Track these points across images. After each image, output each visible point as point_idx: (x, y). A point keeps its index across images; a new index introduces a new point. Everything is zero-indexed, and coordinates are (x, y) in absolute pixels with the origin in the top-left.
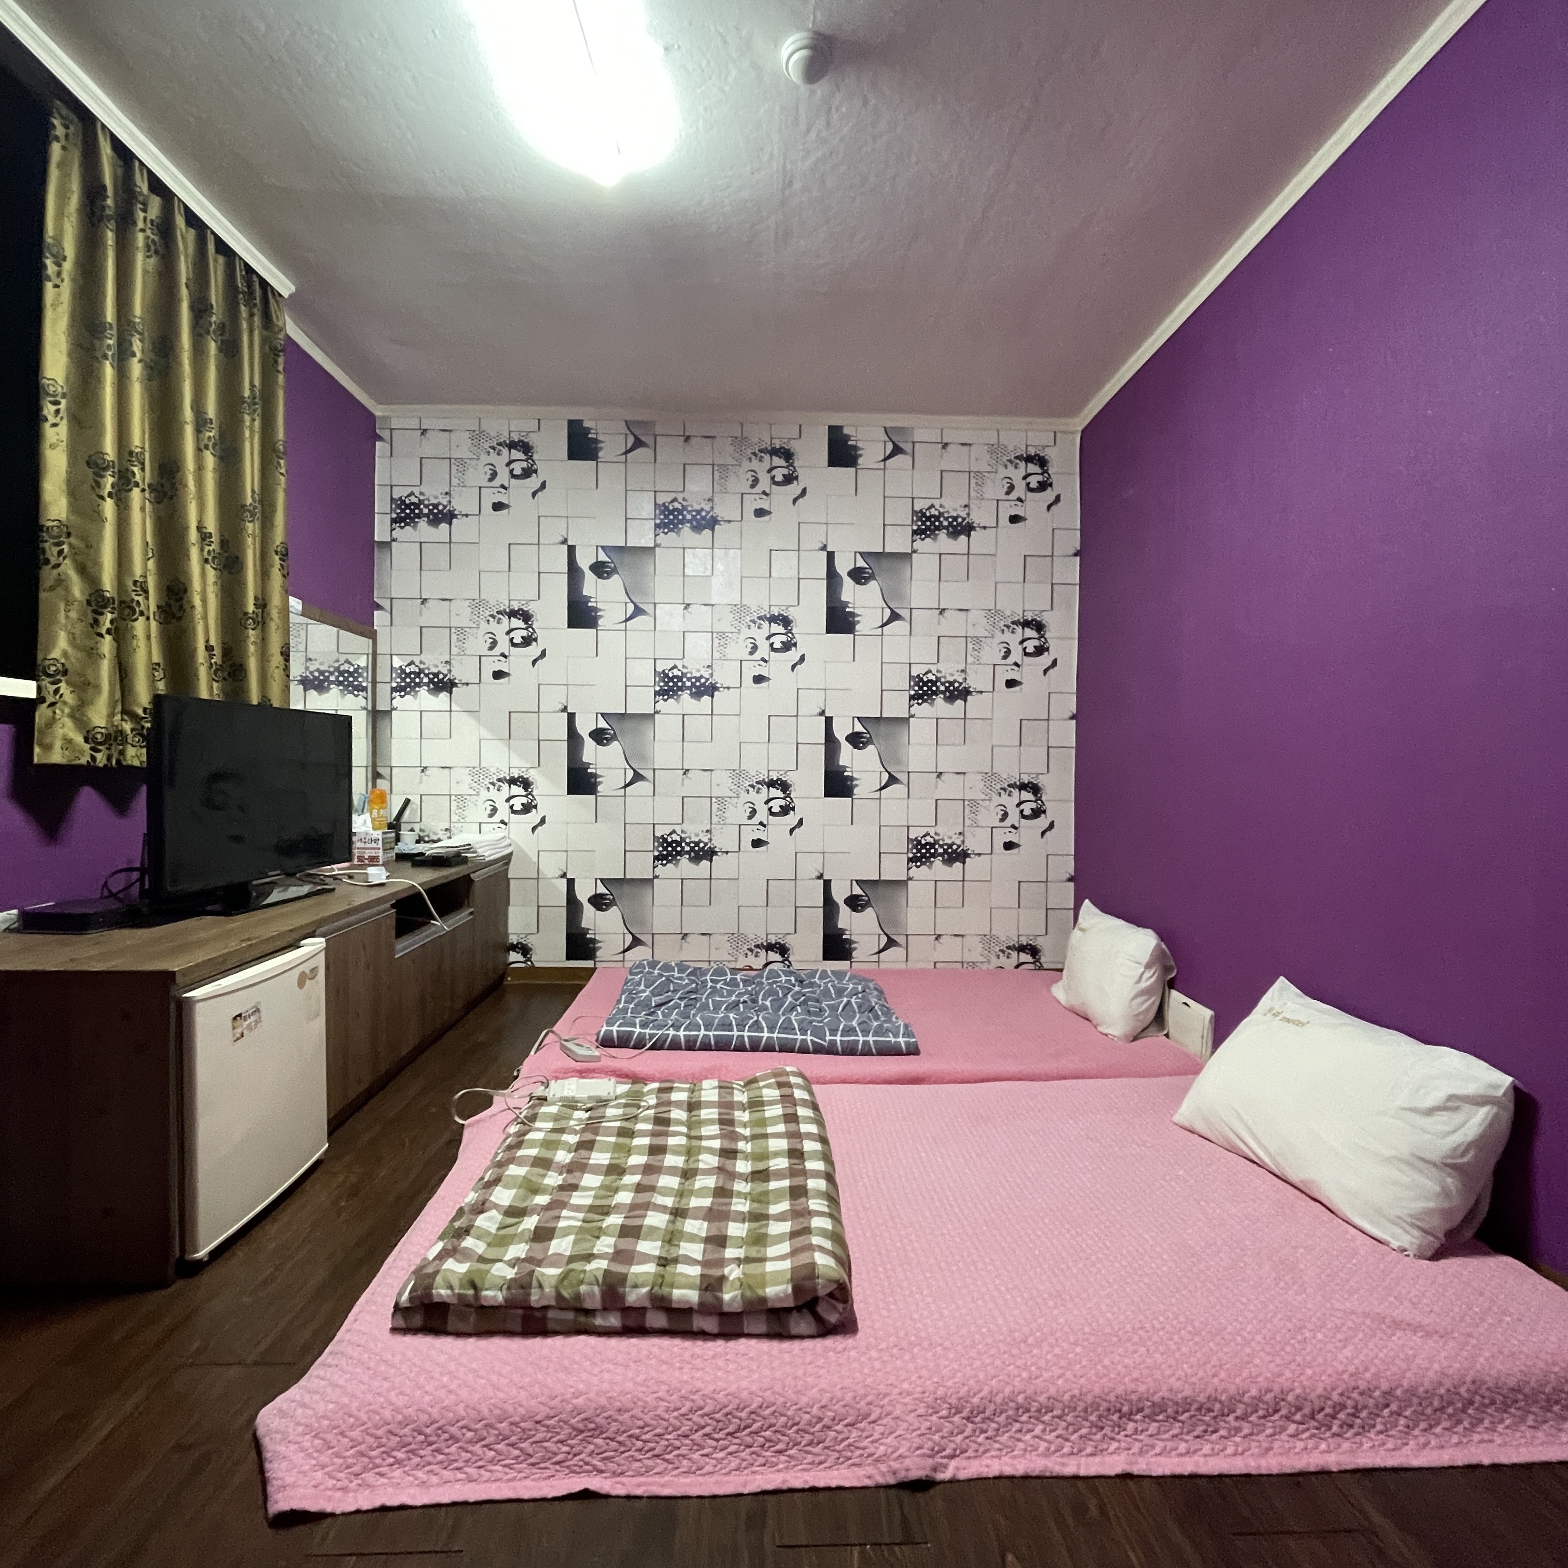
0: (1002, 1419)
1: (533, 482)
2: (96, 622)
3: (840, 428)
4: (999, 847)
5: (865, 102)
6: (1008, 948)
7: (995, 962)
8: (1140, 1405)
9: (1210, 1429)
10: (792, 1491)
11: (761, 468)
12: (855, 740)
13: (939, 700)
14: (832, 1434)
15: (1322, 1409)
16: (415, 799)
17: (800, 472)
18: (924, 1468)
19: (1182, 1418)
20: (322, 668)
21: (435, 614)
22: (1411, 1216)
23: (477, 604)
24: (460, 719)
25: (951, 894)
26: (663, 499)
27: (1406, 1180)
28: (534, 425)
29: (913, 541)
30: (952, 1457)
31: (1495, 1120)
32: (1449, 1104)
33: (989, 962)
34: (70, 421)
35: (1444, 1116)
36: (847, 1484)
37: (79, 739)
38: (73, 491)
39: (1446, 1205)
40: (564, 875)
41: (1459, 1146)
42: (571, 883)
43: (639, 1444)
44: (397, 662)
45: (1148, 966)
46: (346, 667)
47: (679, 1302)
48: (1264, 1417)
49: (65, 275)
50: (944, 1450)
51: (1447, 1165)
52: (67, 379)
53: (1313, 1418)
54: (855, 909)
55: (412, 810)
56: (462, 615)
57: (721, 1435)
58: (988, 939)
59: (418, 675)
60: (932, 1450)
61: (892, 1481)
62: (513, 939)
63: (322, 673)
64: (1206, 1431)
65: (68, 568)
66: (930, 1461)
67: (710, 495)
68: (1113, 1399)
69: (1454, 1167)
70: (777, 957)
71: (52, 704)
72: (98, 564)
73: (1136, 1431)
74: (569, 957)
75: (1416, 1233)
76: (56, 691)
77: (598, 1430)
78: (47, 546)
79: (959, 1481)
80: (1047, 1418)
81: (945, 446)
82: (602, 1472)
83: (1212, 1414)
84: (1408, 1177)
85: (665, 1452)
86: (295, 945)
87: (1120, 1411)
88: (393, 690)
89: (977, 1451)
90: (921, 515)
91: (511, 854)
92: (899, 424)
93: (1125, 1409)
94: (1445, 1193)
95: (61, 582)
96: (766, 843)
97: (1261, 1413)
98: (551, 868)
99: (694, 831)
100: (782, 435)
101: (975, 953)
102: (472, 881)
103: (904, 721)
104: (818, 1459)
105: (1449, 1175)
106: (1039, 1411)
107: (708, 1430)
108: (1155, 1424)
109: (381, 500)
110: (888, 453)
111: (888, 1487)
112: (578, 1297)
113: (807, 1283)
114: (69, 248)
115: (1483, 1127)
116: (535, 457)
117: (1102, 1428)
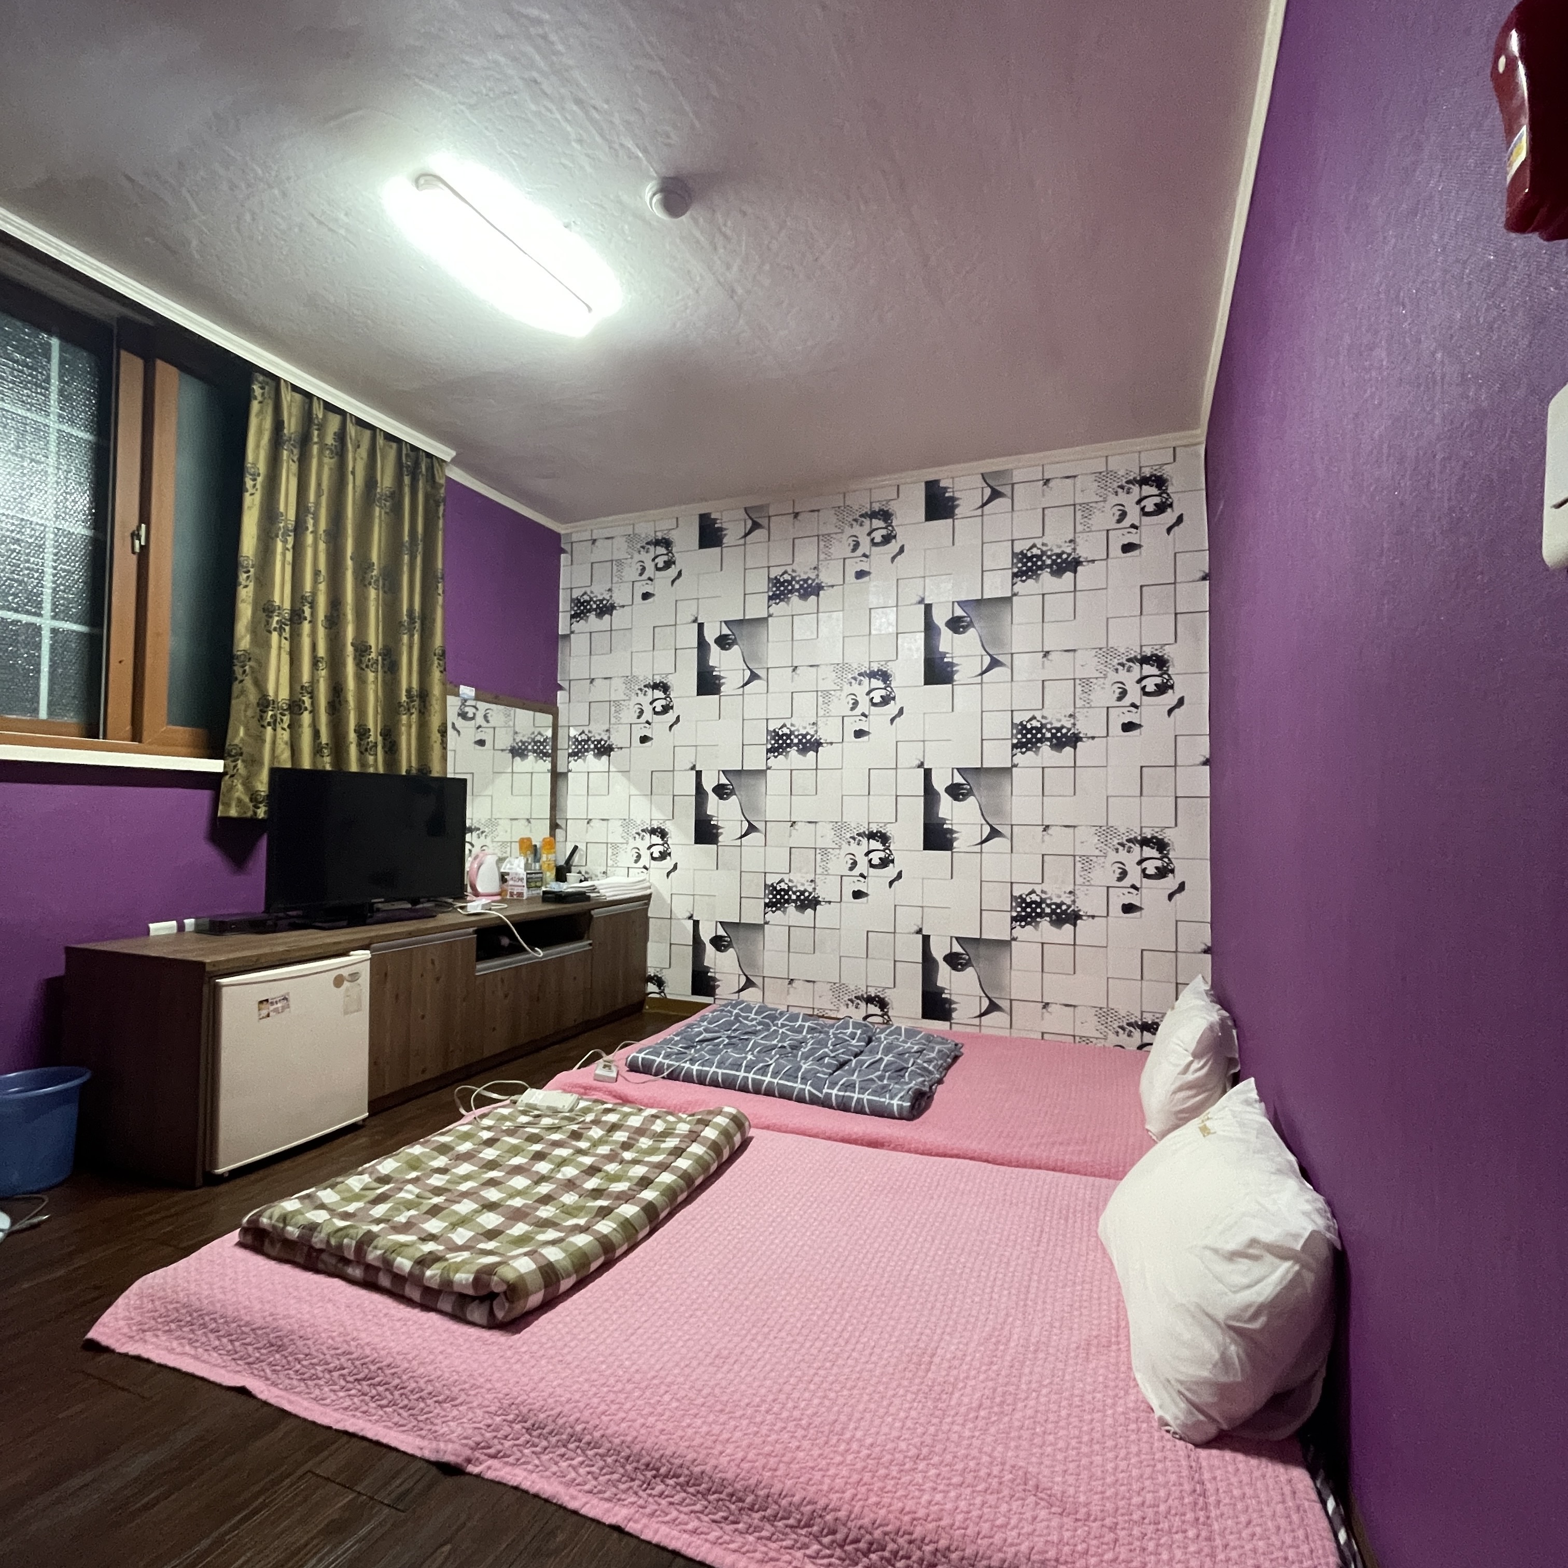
0: (554, 1440)
1: (672, 572)
2: (261, 718)
3: (937, 482)
4: (1116, 909)
5: (744, 214)
6: (1129, 1024)
7: (1113, 1039)
8: (679, 1471)
9: (731, 1518)
10: (364, 1438)
11: (861, 532)
12: (955, 792)
13: (1045, 748)
14: (422, 1405)
15: (857, 1541)
16: (582, 846)
17: (898, 531)
18: (458, 1456)
19: (711, 1498)
20: (524, 739)
21: (600, 691)
22: (1181, 1382)
23: (629, 680)
24: (616, 777)
25: (1058, 957)
26: (775, 572)
27: (1187, 1336)
28: (672, 523)
29: (1013, 584)
30: (494, 1457)
31: (1295, 1282)
32: (1251, 1251)
33: (1105, 1038)
34: (255, 583)
35: (1244, 1264)
36: (403, 1448)
37: (247, 800)
38: (254, 629)
39: (1223, 1379)
40: (690, 917)
41: (1249, 1306)
42: (696, 924)
43: (298, 1367)
44: (573, 732)
45: (1196, 1055)
46: (539, 738)
47: (398, 1268)
48: (792, 1527)
49: (258, 486)
50: (489, 1447)
51: (1230, 1327)
52: (256, 555)
53: (841, 1546)
54: (954, 968)
55: (581, 856)
56: (618, 690)
57: (351, 1379)
58: (1104, 1014)
59: (586, 741)
60: (478, 1444)
61: (433, 1457)
62: (651, 972)
63: (523, 743)
64: (726, 1518)
65: (248, 682)
66: (468, 1452)
67: (815, 564)
68: (657, 1456)
69: (1239, 1332)
70: (877, 1011)
71: (232, 776)
72: (266, 679)
73: (661, 1495)
74: (694, 992)
75: (1183, 1405)
76: (235, 766)
77: (280, 1348)
78: (236, 668)
79: (483, 1479)
80: (590, 1453)
81: (1047, 482)
82: (267, 1379)
83: (740, 1504)
84: (1189, 1332)
85: (310, 1378)
86: (345, 953)
87: (658, 1470)
88: (570, 755)
89: (518, 1460)
90: (1021, 557)
91: (650, 895)
92: (995, 469)
93: (663, 1470)
94: (1224, 1360)
95: (243, 692)
96: (866, 895)
97: (791, 1521)
98: (681, 909)
99: (800, 881)
100: (879, 498)
101: (1089, 1027)
102: (591, 916)
103: (1007, 771)
104: (402, 1422)
105: (1234, 1341)
106: (589, 1443)
107: (345, 1372)
108: (683, 1495)
109: (564, 601)
110: (986, 499)
111: (428, 1462)
112: (340, 1246)
113: (485, 1276)
114: (262, 467)
115: (1279, 1288)
116: (674, 550)
117: (633, 1480)
